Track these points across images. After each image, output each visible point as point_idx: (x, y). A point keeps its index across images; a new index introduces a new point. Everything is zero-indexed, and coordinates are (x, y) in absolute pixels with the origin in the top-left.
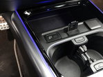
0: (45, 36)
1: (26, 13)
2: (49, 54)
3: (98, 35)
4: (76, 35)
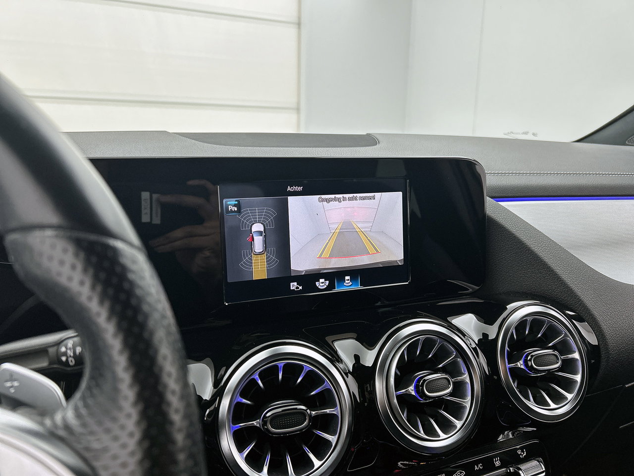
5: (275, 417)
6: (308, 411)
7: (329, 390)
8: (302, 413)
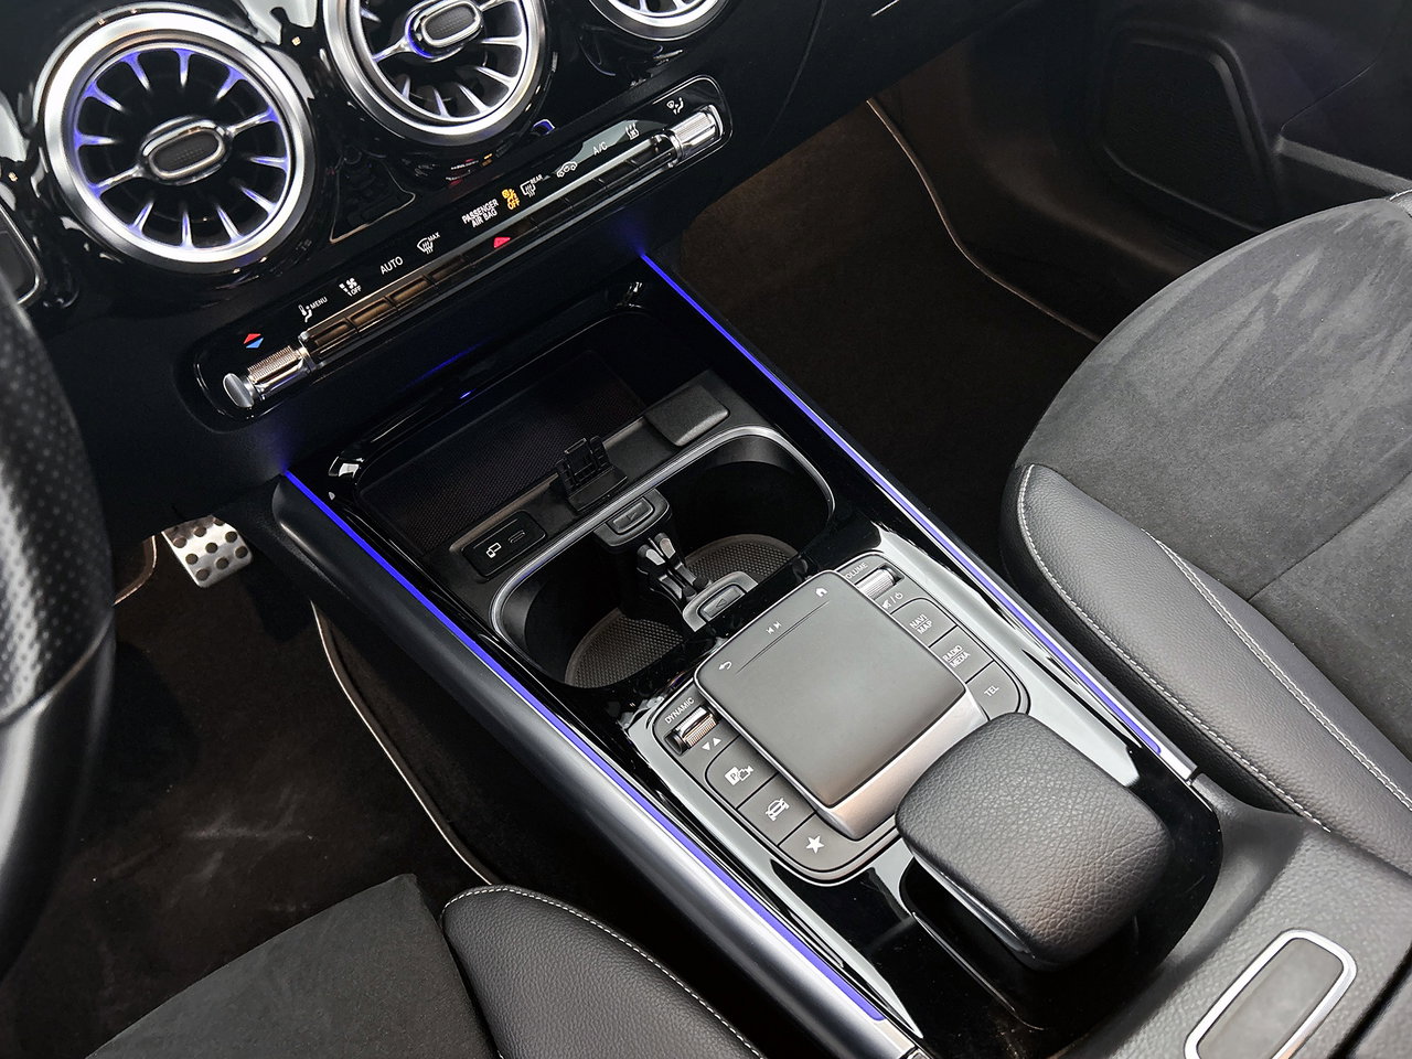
0: (467, 552)
1: (345, 469)
2: (506, 626)
3: (721, 461)
4: (614, 495)
5: (159, 153)
6: (220, 130)
7: (242, 84)
8: (208, 135)
